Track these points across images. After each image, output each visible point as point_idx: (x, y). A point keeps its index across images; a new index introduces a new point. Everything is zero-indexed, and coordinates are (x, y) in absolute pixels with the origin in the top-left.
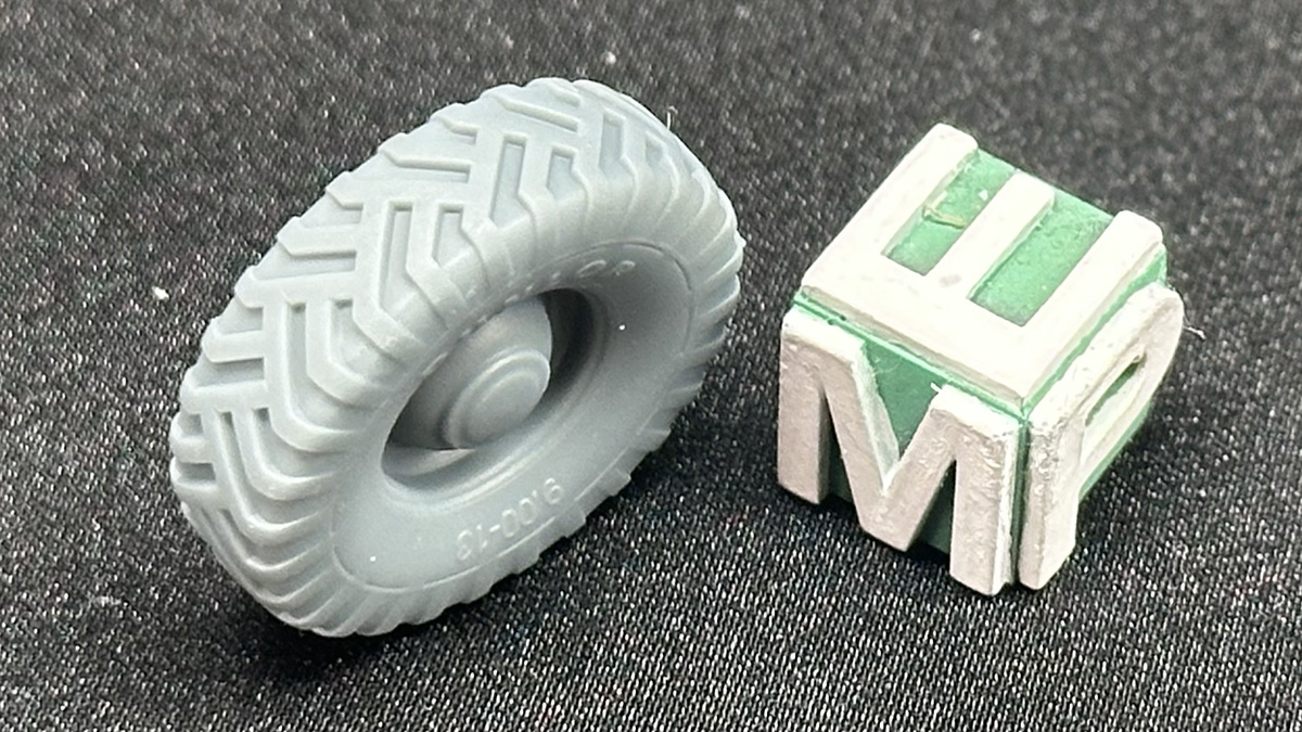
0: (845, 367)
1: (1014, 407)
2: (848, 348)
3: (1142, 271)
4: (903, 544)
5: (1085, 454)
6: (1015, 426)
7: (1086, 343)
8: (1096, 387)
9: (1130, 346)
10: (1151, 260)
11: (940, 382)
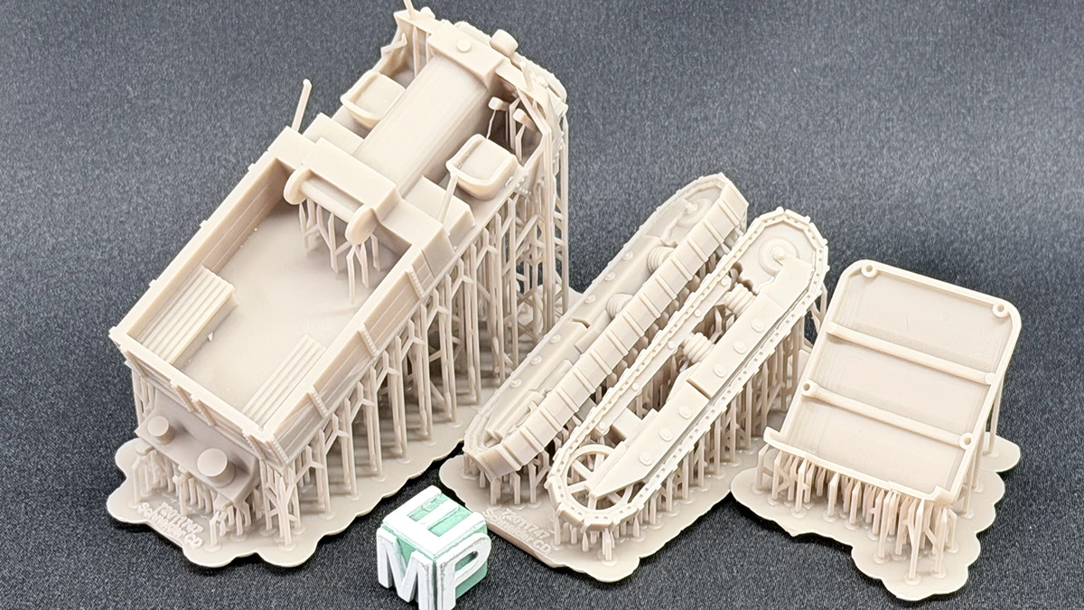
0: (392, 543)
1: (432, 557)
2: (394, 539)
3: (478, 528)
4: (408, 600)
5: (456, 578)
6: (432, 563)
7: (457, 544)
8: (457, 556)
9: (470, 547)
10: (481, 525)
11: (414, 550)
